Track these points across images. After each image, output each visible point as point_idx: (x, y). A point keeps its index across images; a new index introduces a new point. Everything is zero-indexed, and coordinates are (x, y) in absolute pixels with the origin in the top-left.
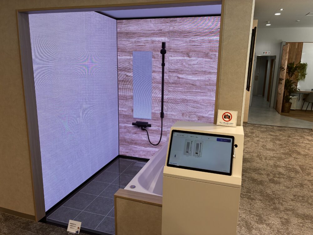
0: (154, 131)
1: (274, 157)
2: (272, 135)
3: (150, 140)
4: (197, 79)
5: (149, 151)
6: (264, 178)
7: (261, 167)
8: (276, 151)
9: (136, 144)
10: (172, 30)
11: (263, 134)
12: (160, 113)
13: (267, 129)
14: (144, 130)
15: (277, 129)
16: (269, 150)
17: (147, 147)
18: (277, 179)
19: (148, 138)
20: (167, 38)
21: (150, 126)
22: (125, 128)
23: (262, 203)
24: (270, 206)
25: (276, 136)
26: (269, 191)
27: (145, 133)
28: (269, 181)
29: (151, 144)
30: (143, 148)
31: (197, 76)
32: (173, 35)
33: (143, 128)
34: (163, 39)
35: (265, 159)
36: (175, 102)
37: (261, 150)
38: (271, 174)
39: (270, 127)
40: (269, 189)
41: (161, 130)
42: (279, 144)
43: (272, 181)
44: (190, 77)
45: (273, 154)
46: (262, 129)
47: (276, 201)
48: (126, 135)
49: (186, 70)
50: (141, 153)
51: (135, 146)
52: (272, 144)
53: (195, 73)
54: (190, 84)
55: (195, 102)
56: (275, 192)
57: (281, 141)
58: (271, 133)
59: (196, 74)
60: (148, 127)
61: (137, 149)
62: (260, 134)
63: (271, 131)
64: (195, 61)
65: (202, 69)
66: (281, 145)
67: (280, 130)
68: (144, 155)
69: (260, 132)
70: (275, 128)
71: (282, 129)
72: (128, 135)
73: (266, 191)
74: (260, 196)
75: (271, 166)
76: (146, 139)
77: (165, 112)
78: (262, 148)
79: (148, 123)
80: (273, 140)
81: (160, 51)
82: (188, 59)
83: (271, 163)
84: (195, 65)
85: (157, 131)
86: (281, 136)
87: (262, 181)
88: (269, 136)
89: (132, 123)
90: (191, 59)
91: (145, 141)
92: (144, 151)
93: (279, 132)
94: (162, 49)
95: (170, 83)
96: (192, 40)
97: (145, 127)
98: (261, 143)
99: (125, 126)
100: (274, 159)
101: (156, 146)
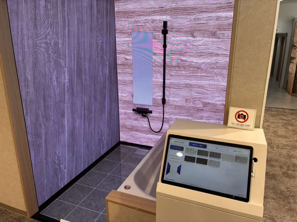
0: (155, 118)
1: (287, 145)
2: (283, 119)
3: (151, 127)
4: (202, 61)
5: (150, 138)
6: (277, 171)
7: (273, 158)
8: (289, 138)
9: (137, 130)
10: (175, 7)
11: (274, 118)
12: (162, 99)
13: (278, 112)
14: (145, 116)
15: (288, 112)
16: (281, 136)
17: (148, 134)
18: (292, 172)
19: (149, 125)
20: (168, 16)
21: (151, 112)
22: (125, 114)
23: (276, 203)
24: (284, 206)
25: (288, 120)
26: (283, 188)
27: (146, 120)
28: (283, 174)
29: (152, 131)
30: (144, 135)
31: (203, 58)
32: (176, 13)
33: (144, 114)
34: (165, 18)
35: (277, 148)
36: (178, 87)
37: (272, 137)
38: (285, 166)
39: (281, 110)
40: (283, 185)
41: (162, 116)
42: (291, 130)
43: (286, 175)
44: (195, 60)
45: (286, 142)
46: (273, 113)
47: (291, 201)
48: (126, 122)
49: (190, 51)
50: (142, 140)
51: (136, 133)
52: (284, 130)
53: (200, 55)
54: (194, 67)
55: (200, 87)
56: (289, 188)
57: (293, 126)
58: (282, 117)
59: (202, 56)
60: (149, 114)
61: (138, 136)
62: (270, 118)
63: (283, 115)
64: (201, 41)
65: (207, 51)
66: (294, 131)
67: (292, 114)
68: (146, 142)
69: (270, 116)
70: (286, 111)
71: (294, 113)
72: (128, 121)
73: (279, 188)
74: (273, 194)
75: (285, 156)
76: (147, 126)
77: (166, 98)
78: (273, 135)
79: (148, 109)
80: (285, 126)
81: (161, 31)
82: (193, 39)
83: (284, 152)
84: (200, 45)
85: (158, 118)
86: (294, 121)
87: (274, 174)
88: (280, 121)
89: (132, 109)
90: (196, 39)
91: (146, 127)
92: (145, 138)
93: (291, 115)
94: (163, 29)
95: (172, 66)
96: (197, 17)
97: (146, 114)
98: (271, 128)
99: (126, 112)
100: (287, 147)
101: (157, 133)
